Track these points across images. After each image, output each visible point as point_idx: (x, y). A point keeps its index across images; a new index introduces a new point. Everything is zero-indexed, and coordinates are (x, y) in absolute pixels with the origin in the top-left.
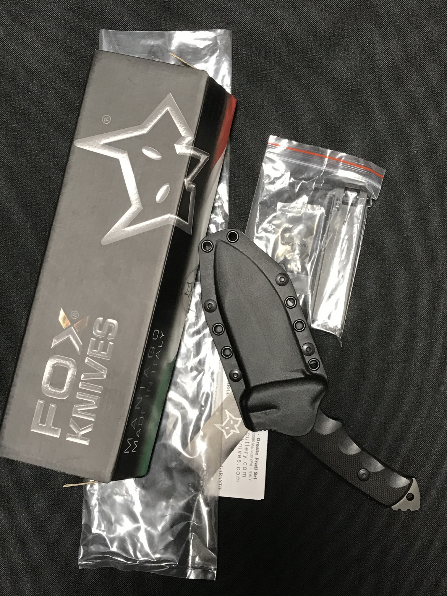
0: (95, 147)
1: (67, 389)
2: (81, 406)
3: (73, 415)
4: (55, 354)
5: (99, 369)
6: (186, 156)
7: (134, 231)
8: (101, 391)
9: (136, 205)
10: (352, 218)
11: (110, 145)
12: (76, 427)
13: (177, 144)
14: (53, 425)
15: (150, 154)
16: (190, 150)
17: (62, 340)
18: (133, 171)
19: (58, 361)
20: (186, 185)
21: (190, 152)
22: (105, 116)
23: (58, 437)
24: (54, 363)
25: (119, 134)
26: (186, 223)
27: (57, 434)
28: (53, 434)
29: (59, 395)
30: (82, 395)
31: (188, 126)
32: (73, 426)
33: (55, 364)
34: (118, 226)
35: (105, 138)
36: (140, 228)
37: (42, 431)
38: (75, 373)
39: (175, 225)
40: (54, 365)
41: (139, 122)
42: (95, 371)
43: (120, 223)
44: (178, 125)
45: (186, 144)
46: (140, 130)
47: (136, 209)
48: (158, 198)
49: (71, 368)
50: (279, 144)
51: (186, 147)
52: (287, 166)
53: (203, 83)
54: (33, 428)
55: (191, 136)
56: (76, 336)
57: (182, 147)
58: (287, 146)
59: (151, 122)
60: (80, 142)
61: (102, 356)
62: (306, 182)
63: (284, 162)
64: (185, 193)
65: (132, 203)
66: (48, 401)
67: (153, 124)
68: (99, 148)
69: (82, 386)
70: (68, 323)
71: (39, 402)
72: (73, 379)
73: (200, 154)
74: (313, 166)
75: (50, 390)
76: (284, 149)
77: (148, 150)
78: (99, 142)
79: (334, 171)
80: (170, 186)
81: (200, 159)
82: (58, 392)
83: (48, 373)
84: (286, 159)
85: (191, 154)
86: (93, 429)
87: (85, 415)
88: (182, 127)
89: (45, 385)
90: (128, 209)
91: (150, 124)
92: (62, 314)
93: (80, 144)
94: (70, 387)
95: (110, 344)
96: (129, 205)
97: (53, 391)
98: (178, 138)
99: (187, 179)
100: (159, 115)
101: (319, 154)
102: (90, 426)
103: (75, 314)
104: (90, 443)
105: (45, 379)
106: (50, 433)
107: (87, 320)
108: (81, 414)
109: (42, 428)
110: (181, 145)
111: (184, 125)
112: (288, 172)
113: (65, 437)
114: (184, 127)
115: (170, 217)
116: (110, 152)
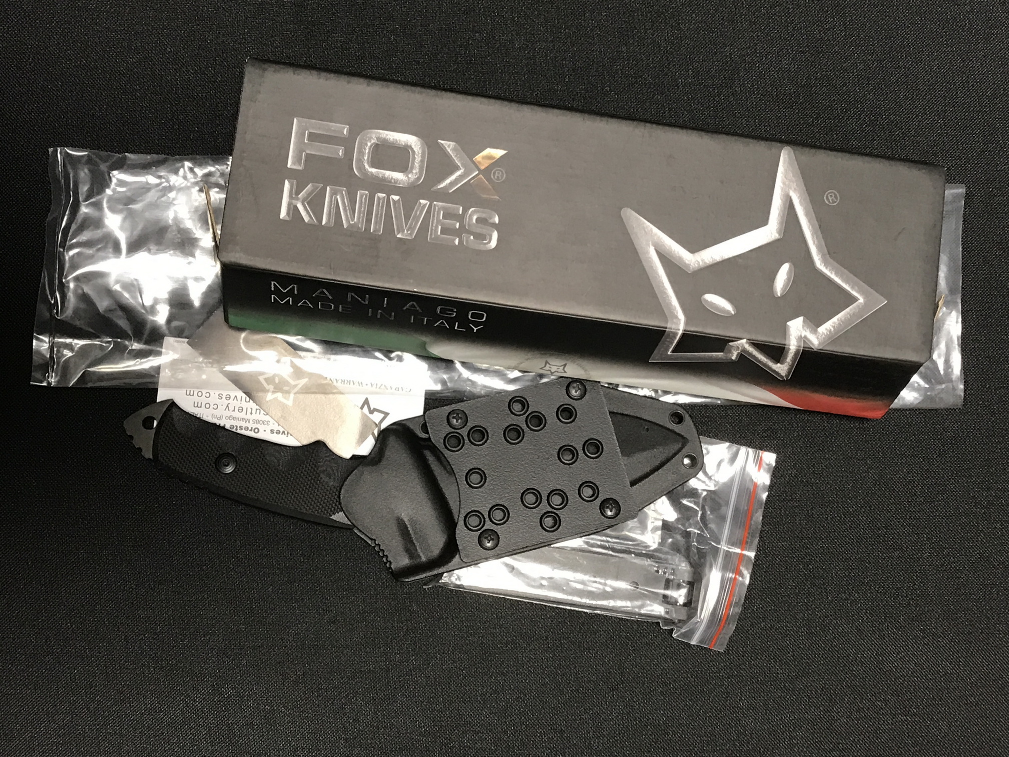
0: (784, 183)
1: (371, 173)
2: (345, 200)
3: (328, 188)
4: (429, 147)
5: (411, 224)
6: (785, 339)
7: (650, 261)
8: (374, 231)
9: (694, 261)
10: (642, 596)
11: (789, 208)
12: (309, 194)
13: (804, 321)
14: (307, 155)
15: (782, 277)
16: (796, 344)
17: (453, 157)
18: (751, 251)
19: (417, 153)
20: (735, 343)
21: (793, 346)
22: (838, 195)
23: (289, 166)
24: (413, 147)
25: (810, 221)
26: (671, 350)
27: (293, 163)
28: (293, 157)
29: (360, 161)
30: (363, 201)
31: (835, 338)
32: (310, 190)
33: (412, 149)
34: (656, 234)
35: (800, 197)
36: (656, 272)
37: (295, 138)
38: (400, 184)
39: (667, 330)
40: (410, 147)
41: (834, 253)
42: (407, 218)
43: (661, 237)
44: (835, 320)
45: (805, 337)
46: (820, 256)
47: (687, 262)
48: (711, 298)
49: (407, 176)
50: (762, 470)
51: (801, 336)
52: (725, 484)
53: (910, 356)
54: (298, 121)
55: (819, 343)
56: (462, 181)
57: (800, 331)
58: (758, 483)
59: (835, 274)
60: (790, 158)
61: (434, 228)
62: (699, 518)
63: (732, 480)
64: (721, 343)
65: (696, 254)
66: (348, 143)
67: (833, 276)
68: (782, 189)
69: (379, 198)
70: (483, 165)
71: (344, 128)
72: (390, 182)
73: (789, 363)
74: (727, 527)
75: (367, 145)
76: (754, 478)
77: (788, 273)
78: (793, 189)
79: (719, 565)
80: (732, 316)
81: (781, 364)
82: (366, 158)
83: (395, 138)
84: (736, 483)
85: (789, 345)
86: (308, 224)
87: (330, 207)
88: (832, 326)
89: (374, 136)
90: (684, 247)
91: (831, 273)
92: (498, 153)
93: (786, 156)
94: (375, 178)
95: (455, 239)
96: (693, 249)
97: (365, 149)
98: (815, 322)
99: (747, 343)
100: (849, 285)
101: (748, 538)
102: (312, 219)
103: (499, 175)
104: (284, 221)
105: (385, 135)
106: (294, 152)
107: (492, 197)
108: (331, 201)
109: (301, 135)
110: (803, 328)
111: (837, 329)
112: (715, 486)
113: (289, 178)
114: (832, 329)
115: (679, 320)
116: (778, 209)
